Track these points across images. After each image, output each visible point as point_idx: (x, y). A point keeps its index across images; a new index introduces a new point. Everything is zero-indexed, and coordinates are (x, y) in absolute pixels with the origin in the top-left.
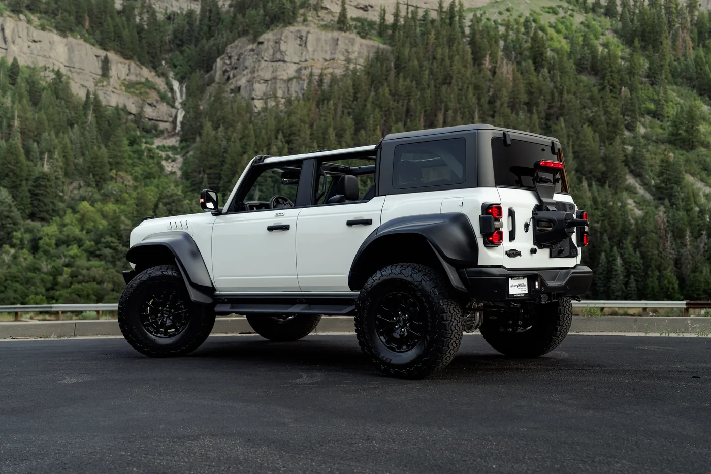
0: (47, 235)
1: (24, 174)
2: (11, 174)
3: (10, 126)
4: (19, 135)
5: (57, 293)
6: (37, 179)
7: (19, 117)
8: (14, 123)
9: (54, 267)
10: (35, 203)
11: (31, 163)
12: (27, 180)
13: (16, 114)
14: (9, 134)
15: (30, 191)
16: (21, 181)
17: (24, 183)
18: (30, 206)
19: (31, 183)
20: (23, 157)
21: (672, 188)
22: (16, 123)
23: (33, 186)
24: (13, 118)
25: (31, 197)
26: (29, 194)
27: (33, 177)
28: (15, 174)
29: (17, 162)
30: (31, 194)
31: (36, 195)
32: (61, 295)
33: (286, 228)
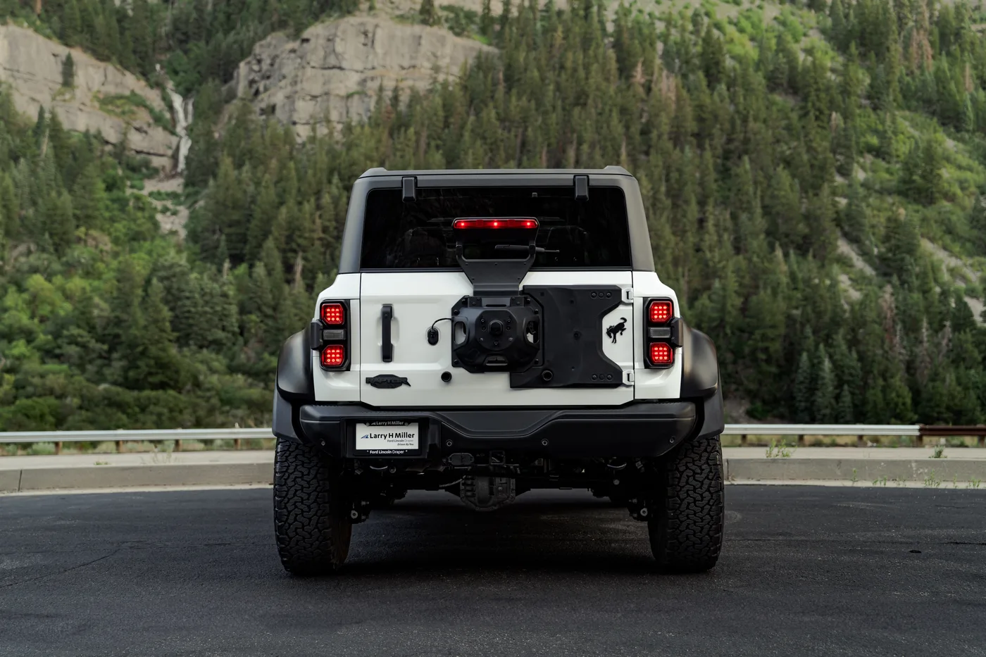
21: (902, 260)
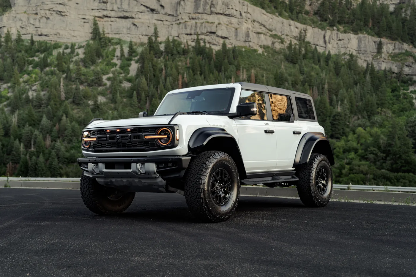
0: (338, 146)
1: (328, 114)
2: (321, 114)
3: (323, 88)
4: (327, 92)
5: (341, 179)
6: (334, 116)
7: (327, 83)
8: (325, 86)
9: (340, 165)
10: (333, 129)
11: (332, 108)
12: (330, 117)
13: (326, 81)
14: (323, 92)
15: (330, 122)
16: (326, 117)
17: (328, 118)
18: (331, 131)
19: (332, 118)
20: (328, 105)
22: (326, 86)
23: (332, 120)
24: (325, 84)
25: (331, 126)
26: (330, 124)
27: (333, 115)
28: (323, 114)
29: (325, 107)
30: (331, 124)
31: (334, 124)
32: (342, 180)
33: (272, 132)
